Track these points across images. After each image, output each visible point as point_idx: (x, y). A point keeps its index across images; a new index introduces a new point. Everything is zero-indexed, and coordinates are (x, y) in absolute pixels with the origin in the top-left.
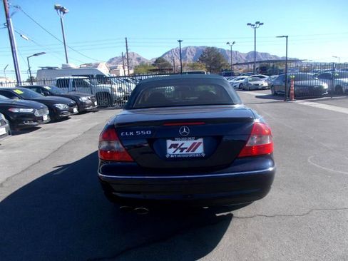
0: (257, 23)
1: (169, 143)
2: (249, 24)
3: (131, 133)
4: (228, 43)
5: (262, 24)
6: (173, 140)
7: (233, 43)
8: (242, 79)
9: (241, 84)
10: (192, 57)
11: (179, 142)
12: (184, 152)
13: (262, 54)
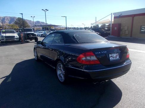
0: (46, 10)
1: (110, 55)
2: (43, 10)
3: (99, 53)
4: (32, 17)
5: (48, 10)
6: (111, 54)
7: (34, 17)
8: (42, 32)
9: (42, 34)
10: (8, 22)
11: (112, 55)
12: (114, 58)
13: (41, 22)
